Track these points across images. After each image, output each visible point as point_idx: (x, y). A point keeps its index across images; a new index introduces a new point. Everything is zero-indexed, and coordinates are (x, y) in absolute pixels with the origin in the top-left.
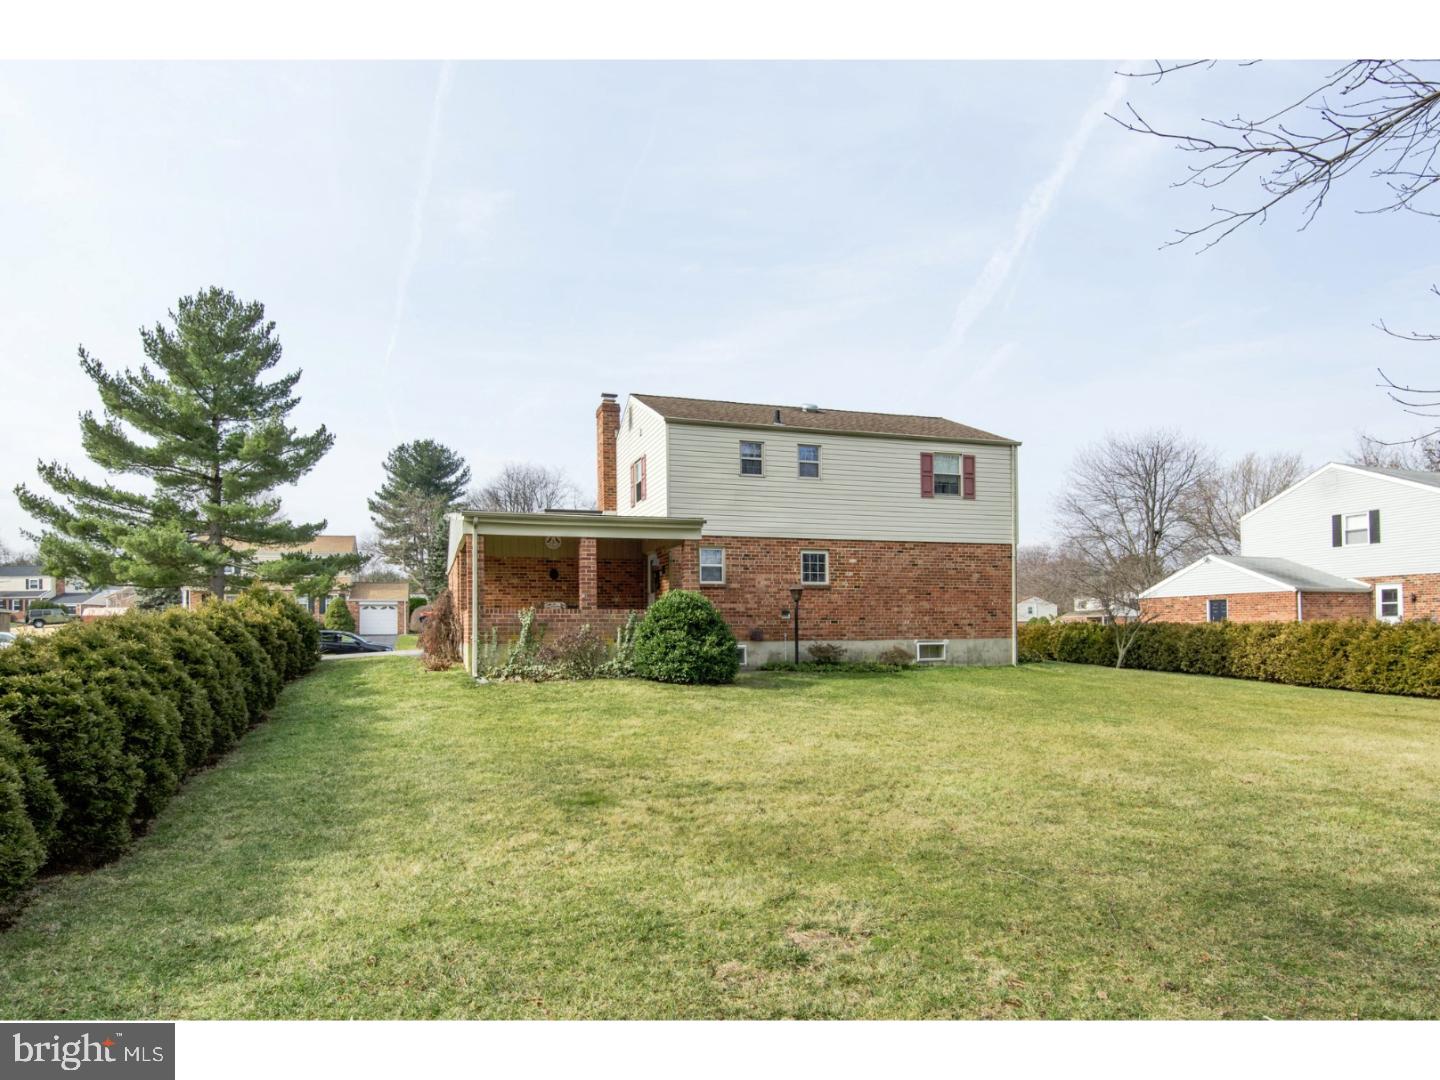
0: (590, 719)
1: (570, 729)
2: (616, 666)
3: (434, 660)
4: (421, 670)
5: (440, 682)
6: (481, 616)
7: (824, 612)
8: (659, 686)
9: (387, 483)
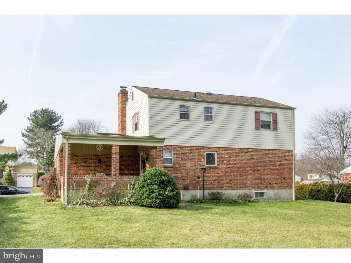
0: (117, 224)
1: (109, 228)
2: (127, 200)
3: (48, 197)
4: (43, 202)
5: (51, 207)
6: (69, 178)
7: (215, 178)
8: (147, 209)
9: (29, 126)
